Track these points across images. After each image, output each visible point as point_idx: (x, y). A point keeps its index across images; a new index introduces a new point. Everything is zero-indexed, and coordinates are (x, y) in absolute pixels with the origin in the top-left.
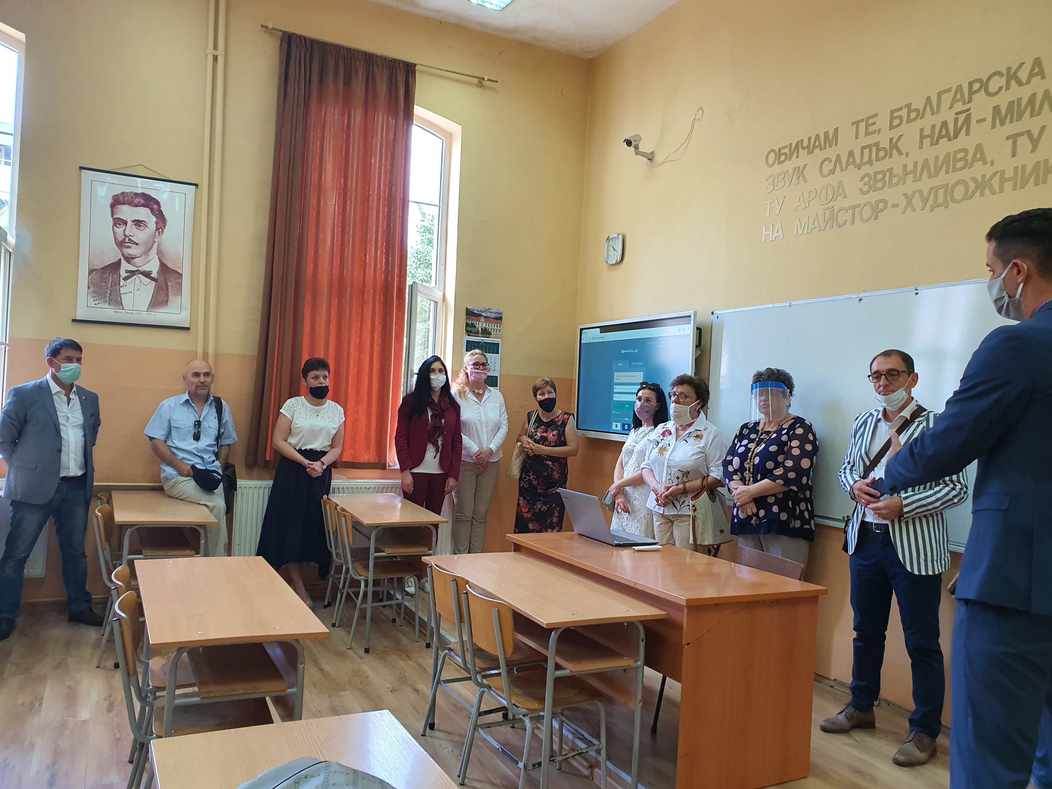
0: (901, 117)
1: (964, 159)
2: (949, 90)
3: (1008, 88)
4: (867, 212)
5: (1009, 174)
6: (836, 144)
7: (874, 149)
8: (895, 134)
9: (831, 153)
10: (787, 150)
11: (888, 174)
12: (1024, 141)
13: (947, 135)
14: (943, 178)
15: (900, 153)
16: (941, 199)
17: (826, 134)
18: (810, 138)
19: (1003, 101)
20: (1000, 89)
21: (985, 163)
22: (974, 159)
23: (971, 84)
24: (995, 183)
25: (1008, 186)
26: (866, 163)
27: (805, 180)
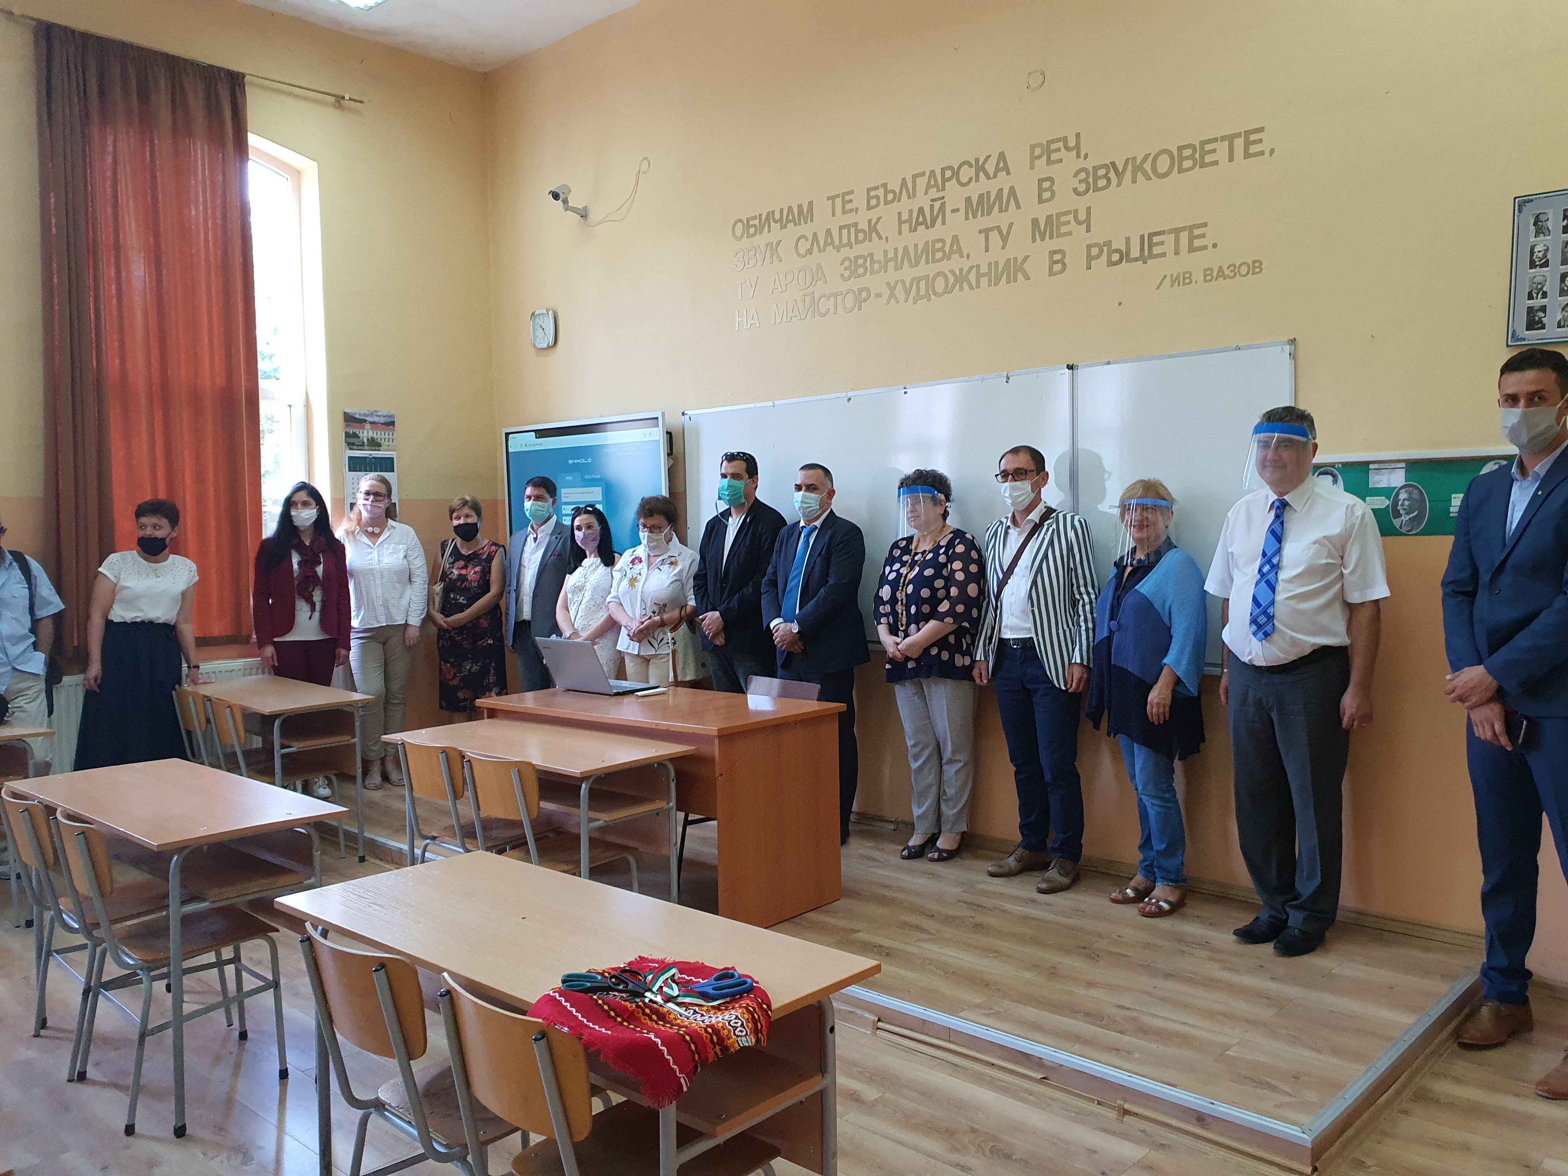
0: (877, 197)
1: (942, 250)
2: (923, 174)
3: (977, 181)
4: (850, 300)
5: (984, 269)
6: (812, 221)
7: (853, 230)
8: (873, 215)
9: (807, 229)
10: (756, 222)
11: (869, 259)
12: (994, 236)
13: (924, 222)
14: (924, 269)
15: (880, 237)
16: (923, 292)
17: (800, 207)
18: (782, 210)
19: (974, 191)
20: (971, 179)
21: (962, 256)
22: (952, 252)
23: (943, 170)
24: (972, 277)
25: (984, 281)
26: (845, 246)
27: (780, 260)
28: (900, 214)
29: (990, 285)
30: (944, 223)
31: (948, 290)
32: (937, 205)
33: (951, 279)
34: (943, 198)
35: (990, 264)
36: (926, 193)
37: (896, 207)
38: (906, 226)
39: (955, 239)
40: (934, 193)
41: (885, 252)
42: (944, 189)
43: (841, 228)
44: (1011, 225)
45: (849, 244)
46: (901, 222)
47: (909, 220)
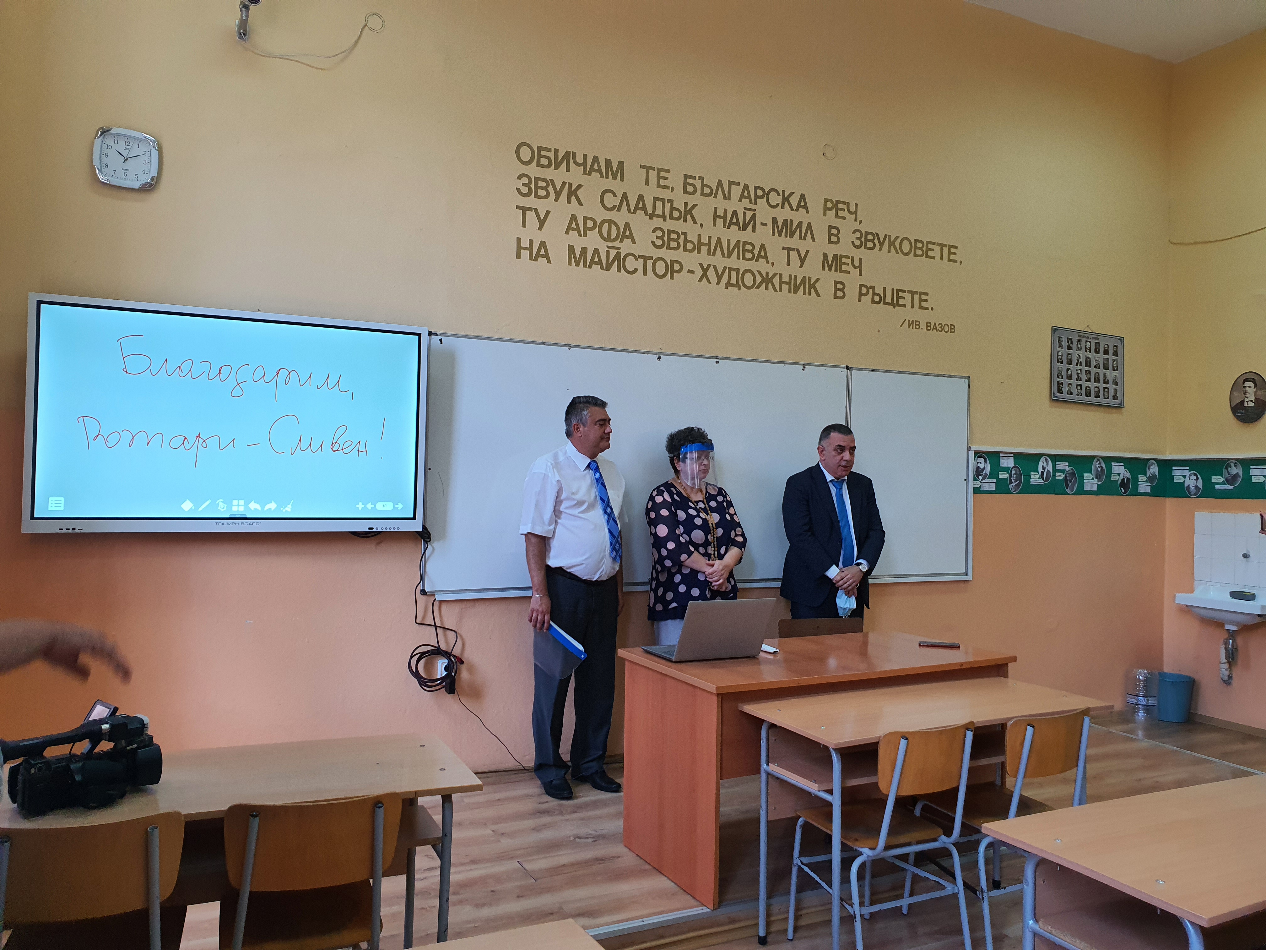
0: (694, 186)
1: (751, 252)
3: (783, 207)
5: (786, 279)
6: (622, 179)
7: (667, 205)
9: (615, 186)
11: (682, 237)
12: (794, 255)
13: (737, 224)
14: (733, 262)
15: (695, 222)
16: (733, 281)
17: (608, 162)
18: (585, 156)
19: (780, 215)
20: (778, 204)
22: (759, 256)
23: (756, 188)
24: (776, 281)
25: (785, 287)
26: (659, 216)
27: (580, 204)
29: (790, 291)
30: (754, 230)
31: (755, 285)
32: (749, 214)
33: (759, 279)
34: (755, 210)
35: (790, 276)
36: (740, 200)
37: (712, 202)
38: (720, 222)
39: (763, 247)
40: (746, 203)
41: (700, 236)
42: (755, 203)
43: (654, 199)
44: (807, 252)
45: (663, 216)
46: (716, 216)
47: (724, 218)
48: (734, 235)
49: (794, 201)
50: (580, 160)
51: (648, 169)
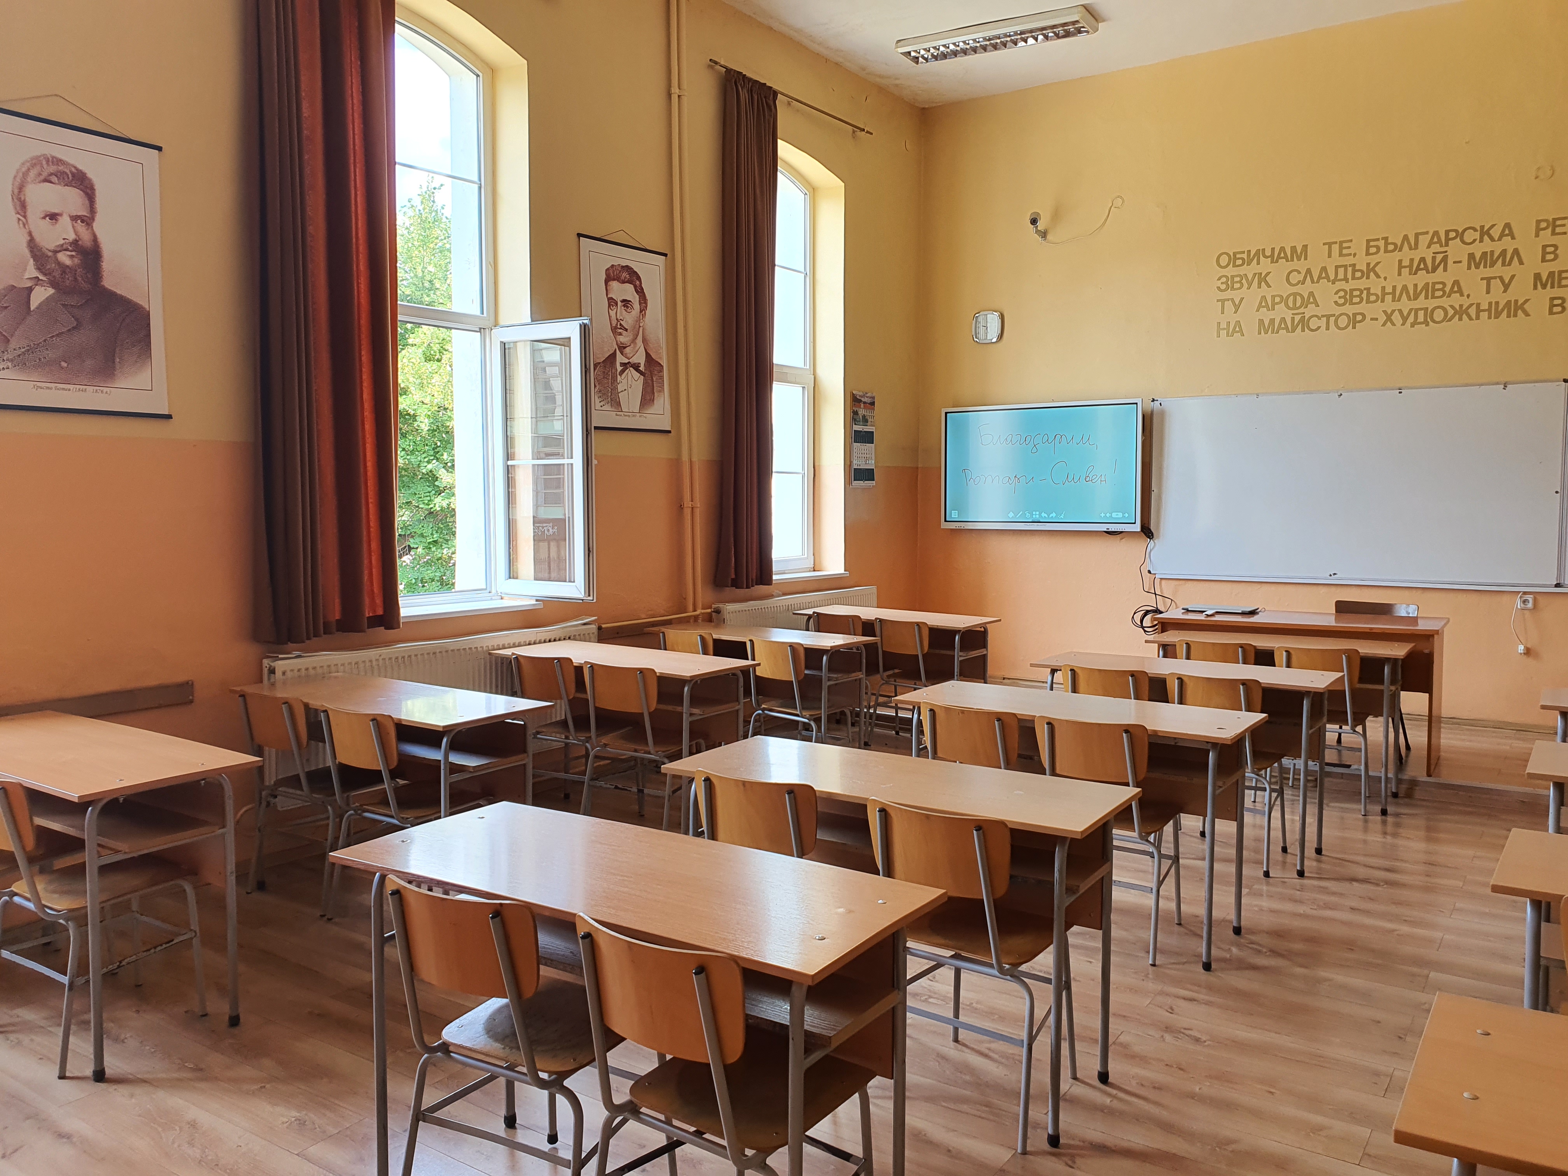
0: (1378, 248)
1: (1442, 290)
2: (1427, 233)
3: (1481, 241)
4: (1343, 321)
5: (1484, 306)
6: (1306, 259)
7: (1350, 269)
8: (1373, 260)
9: (1302, 265)
10: (1245, 256)
11: (1365, 292)
12: (1496, 285)
13: (1426, 268)
14: (1421, 302)
15: (1378, 276)
16: (1421, 318)
17: (1293, 249)
18: (1273, 249)
19: (1478, 250)
20: (1475, 240)
21: (1462, 295)
22: (1452, 291)
23: (1447, 232)
24: (1472, 311)
25: (1484, 315)
26: (1341, 280)
27: (1269, 286)
28: (1400, 261)
29: (1490, 318)
30: (1445, 270)
31: (1447, 319)
32: (1439, 257)
33: (1451, 312)
34: (1446, 252)
35: (1490, 304)
36: (1429, 247)
37: (1397, 255)
38: (1405, 271)
39: (1456, 283)
40: (1436, 248)
41: (1383, 288)
42: (1447, 245)
43: (1337, 267)
44: (1513, 277)
45: (1346, 279)
46: (1401, 267)
47: (1410, 266)
48: (1422, 278)
49: (1496, 233)
50: (1268, 253)
51: (1330, 245)
